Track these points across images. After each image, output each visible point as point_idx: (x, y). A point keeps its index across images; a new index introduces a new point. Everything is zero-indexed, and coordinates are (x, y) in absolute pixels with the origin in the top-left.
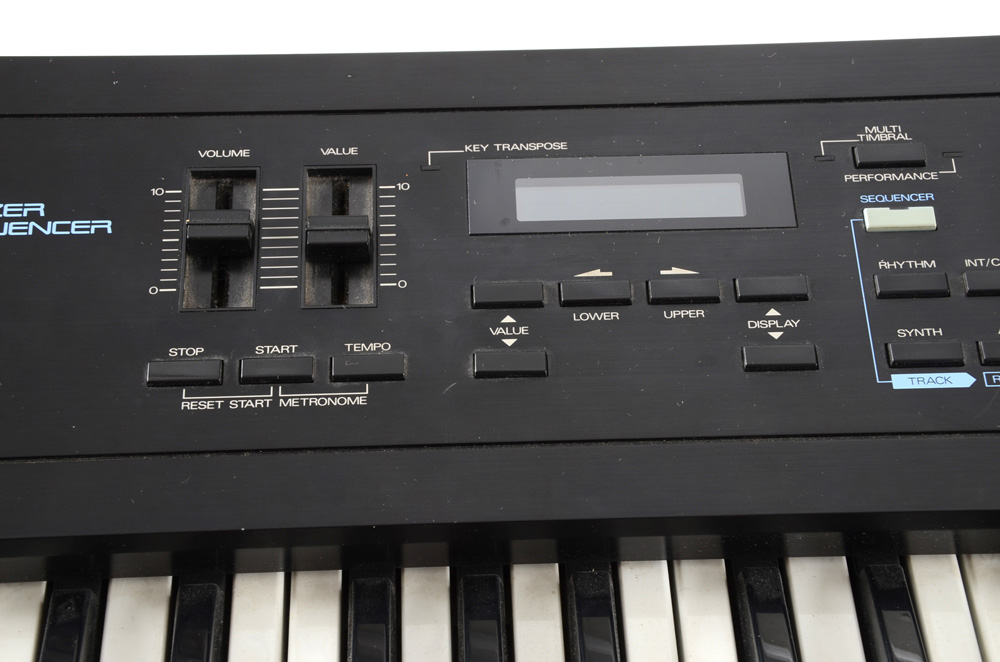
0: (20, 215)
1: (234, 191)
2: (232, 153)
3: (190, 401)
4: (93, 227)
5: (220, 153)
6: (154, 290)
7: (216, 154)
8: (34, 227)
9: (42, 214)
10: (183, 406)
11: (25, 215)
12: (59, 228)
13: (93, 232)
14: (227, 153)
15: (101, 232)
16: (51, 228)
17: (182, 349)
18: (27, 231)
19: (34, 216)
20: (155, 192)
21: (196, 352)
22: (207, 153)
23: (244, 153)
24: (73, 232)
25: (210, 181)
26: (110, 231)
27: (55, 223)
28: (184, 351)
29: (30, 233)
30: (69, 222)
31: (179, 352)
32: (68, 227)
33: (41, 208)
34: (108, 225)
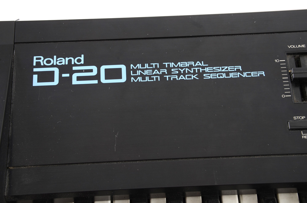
0: (234, 70)
1: (301, 59)
2: (299, 46)
3: (305, 135)
4: (259, 74)
5: (295, 46)
6: (283, 96)
7: (294, 46)
8: (239, 74)
9: (241, 70)
10: (303, 137)
11: (235, 70)
12: (248, 74)
13: (259, 76)
14: (298, 46)
15: (261, 75)
16: (245, 75)
17: (298, 117)
18: (237, 76)
19: (238, 71)
20: (276, 61)
21: (303, 118)
22: (291, 46)
23: (303, 46)
24: (252, 76)
25: (292, 56)
26: (264, 75)
27: (246, 73)
28: (299, 118)
29: (239, 77)
30: (250, 72)
31: (297, 118)
32: (250, 74)
33: (240, 68)
34: (263, 73)
